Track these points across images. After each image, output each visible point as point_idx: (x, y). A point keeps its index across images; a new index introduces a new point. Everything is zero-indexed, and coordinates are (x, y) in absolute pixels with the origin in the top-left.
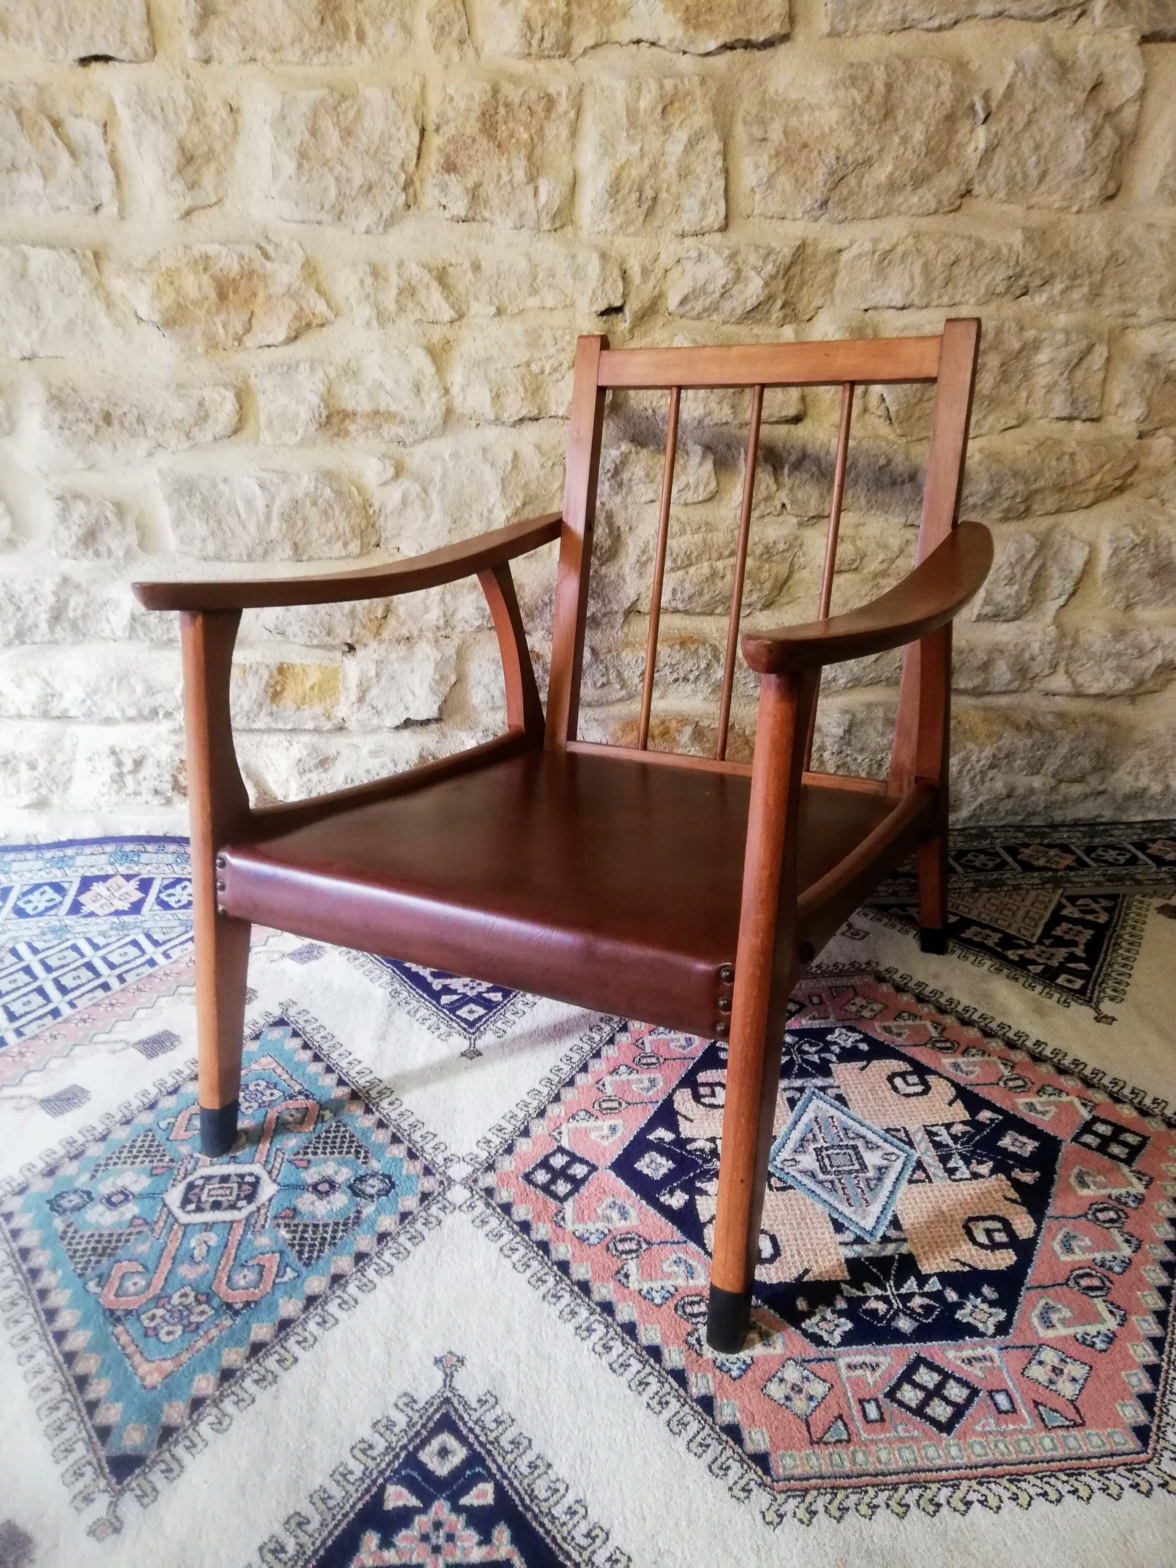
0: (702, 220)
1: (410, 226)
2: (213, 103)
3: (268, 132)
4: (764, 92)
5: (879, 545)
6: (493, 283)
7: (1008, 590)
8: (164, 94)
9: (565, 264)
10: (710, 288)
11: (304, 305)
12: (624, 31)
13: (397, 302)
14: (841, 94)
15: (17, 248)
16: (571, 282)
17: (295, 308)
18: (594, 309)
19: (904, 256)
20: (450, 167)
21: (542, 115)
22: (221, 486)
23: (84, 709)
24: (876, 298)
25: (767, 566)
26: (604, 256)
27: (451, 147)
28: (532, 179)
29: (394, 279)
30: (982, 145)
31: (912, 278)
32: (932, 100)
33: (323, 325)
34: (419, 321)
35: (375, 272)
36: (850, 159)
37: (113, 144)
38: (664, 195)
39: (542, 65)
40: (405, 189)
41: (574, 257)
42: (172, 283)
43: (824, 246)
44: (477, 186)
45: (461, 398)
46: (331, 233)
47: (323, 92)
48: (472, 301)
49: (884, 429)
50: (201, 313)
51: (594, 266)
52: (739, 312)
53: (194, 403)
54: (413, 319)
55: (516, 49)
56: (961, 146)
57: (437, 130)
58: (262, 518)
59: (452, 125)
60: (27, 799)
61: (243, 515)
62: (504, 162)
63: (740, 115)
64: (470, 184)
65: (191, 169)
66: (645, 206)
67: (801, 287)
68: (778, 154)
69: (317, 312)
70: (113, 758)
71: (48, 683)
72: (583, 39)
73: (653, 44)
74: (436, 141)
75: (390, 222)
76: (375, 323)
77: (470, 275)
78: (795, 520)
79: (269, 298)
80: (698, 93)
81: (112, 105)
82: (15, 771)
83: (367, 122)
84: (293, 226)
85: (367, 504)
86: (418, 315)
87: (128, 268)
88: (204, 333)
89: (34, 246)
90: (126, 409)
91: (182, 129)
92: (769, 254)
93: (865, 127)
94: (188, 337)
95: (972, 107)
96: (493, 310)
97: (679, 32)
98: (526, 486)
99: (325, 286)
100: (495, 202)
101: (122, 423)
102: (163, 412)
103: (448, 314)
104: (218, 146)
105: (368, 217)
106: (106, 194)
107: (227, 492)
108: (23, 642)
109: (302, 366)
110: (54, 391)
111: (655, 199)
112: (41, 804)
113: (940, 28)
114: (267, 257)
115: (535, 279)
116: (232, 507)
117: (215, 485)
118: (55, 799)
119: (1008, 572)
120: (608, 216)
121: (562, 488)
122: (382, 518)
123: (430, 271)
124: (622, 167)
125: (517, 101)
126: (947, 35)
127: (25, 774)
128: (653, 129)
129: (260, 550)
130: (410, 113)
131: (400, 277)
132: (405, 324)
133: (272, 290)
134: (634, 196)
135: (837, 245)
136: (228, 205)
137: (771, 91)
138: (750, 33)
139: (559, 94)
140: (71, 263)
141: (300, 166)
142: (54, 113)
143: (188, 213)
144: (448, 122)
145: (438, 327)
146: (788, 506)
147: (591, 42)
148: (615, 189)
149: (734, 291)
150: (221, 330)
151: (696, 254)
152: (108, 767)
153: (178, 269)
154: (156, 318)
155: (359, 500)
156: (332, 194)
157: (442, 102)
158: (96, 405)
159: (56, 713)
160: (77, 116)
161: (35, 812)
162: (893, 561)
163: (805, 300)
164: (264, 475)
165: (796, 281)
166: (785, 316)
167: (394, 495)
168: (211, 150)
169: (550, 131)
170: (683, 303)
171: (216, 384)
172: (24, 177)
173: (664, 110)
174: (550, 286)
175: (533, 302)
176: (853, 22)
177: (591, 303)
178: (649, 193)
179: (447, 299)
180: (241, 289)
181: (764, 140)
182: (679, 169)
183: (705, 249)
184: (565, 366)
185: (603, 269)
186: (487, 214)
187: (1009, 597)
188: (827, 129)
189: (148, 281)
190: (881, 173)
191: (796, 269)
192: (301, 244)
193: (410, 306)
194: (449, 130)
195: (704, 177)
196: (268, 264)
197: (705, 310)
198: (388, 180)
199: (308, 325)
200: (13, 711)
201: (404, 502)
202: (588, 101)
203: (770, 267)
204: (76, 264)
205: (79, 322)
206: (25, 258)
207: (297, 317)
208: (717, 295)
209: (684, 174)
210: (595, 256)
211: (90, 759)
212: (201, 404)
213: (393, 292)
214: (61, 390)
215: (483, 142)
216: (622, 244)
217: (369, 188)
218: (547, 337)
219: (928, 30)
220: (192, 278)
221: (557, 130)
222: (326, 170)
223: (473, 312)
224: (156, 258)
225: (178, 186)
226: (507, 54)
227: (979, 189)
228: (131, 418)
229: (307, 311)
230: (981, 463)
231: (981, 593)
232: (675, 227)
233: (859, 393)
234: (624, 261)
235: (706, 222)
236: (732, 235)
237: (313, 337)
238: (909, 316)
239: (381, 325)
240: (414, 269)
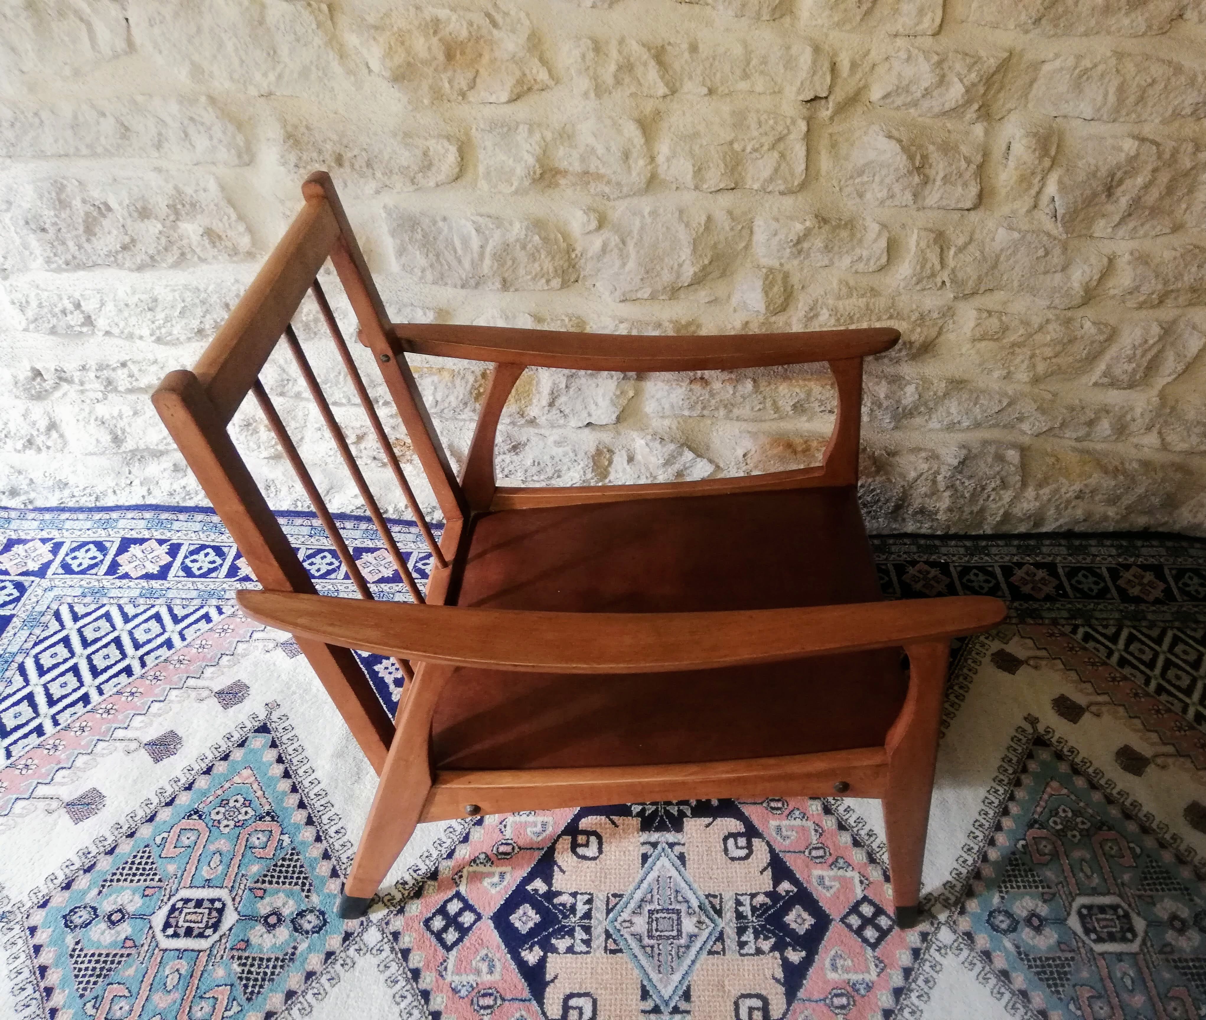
0: (917, 24)
1: (634, 4)
5: (1022, 322)
6: (707, 65)
7: (1126, 366)
9: (779, 54)
10: (913, 88)
11: (527, 72)
13: (615, 77)
16: (782, 71)
17: (518, 74)
18: (801, 97)
19: (1103, 75)
24: (1068, 108)
25: (916, 329)
26: (817, 50)
29: (614, 54)
31: (1106, 95)
33: (542, 90)
34: (633, 95)
35: (597, 47)
41: (788, 48)
42: (403, 43)
43: (1029, 56)
45: (665, 167)
46: (560, 7)
48: (686, 79)
49: (1048, 225)
50: (429, 71)
51: (806, 58)
52: (936, 110)
53: (419, 153)
54: (628, 93)
58: (477, 255)
60: (266, 453)
61: (460, 252)
66: (864, 8)
67: (999, 91)
69: (538, 79)
76: (592, 95)
77: (686, 55)
78: (951, 296)
79: (494, 61)
82: (256, 432)
85: (570, 249)
86: (633, 89)
87: (360, 23)
88: (431, 87)
90: (356, 152)
92: (976, 63)
94: (416, 90)
96: (705, 91)
98: (715, 246)
99: (548, 56)
101: (352, 166)
102: (391, 158)
103: (662, 90)
107: (445, 230)
109: (521, 127)
110: (289, 129)
112: (277, 457)
114: (495, 25)
115: (748, 64)
116: (449, 242)
117: (434, 222)
119: (1130, 352)
120: (827, 12)
122: (582, 261)
123: (649, 50)
127: (263, 434)
129: (472, 282)
131: (620, 52)
132: (619, 95)
133: (497, 54)
135: (1042, 57)
140: (307, 16)
145: (651, 101)
149: (935, 93)
150: (447, 85)
151: (905, 56)
153: (409, 31)
154: (389, 72)
155: (563, 246)
158: (329, 146)
159: (291, 394)
161: (272, 462)
162: (1031, 335)
163: (1001, 102)
164: (480, 219)
165: (996, 86)
166: (977, 118)
167: (597, 242)
170: (885, 97)
171: (439, 136)
174: (762, 72)
175: (743, 85)
177: (799, 93)
179: (662, 78)
180: (468, 51)
183: (915, 52)
184: (766, 148)
185: (814, 62)
187: (1126, 372)
189: (381, 40)
191: (999, 77)
192: (528, 16)
193: (627, 80)
196: (495, 32)
197: (904, 105)
199: (530, 89)
201: (604, 250)
203: (973, 75)
204: (312, 18)
205: (314, 68)
206: (263, 7)
207: (520, 82)
208: (919, 94)
210: (809, 50)
211: (319, 429)
212: (425, 154)
213: (613, 68)
214: (296, 127)
216: (836, 37)
218: (752, 119)
220: (422, 40)
223: (685, 89)
224: (388, 15)
228: (360, 162)
229: (529, 77)
230: (1129, 263)
231: (1102, 366)
232: (890, 28)
233: (1033, 192)
234: (835, 54)
235: (920, 28)
236: (942, 38)
237: (533, 98)
238: (1095, 128)
239: (598, 96)
240: (634, 46)
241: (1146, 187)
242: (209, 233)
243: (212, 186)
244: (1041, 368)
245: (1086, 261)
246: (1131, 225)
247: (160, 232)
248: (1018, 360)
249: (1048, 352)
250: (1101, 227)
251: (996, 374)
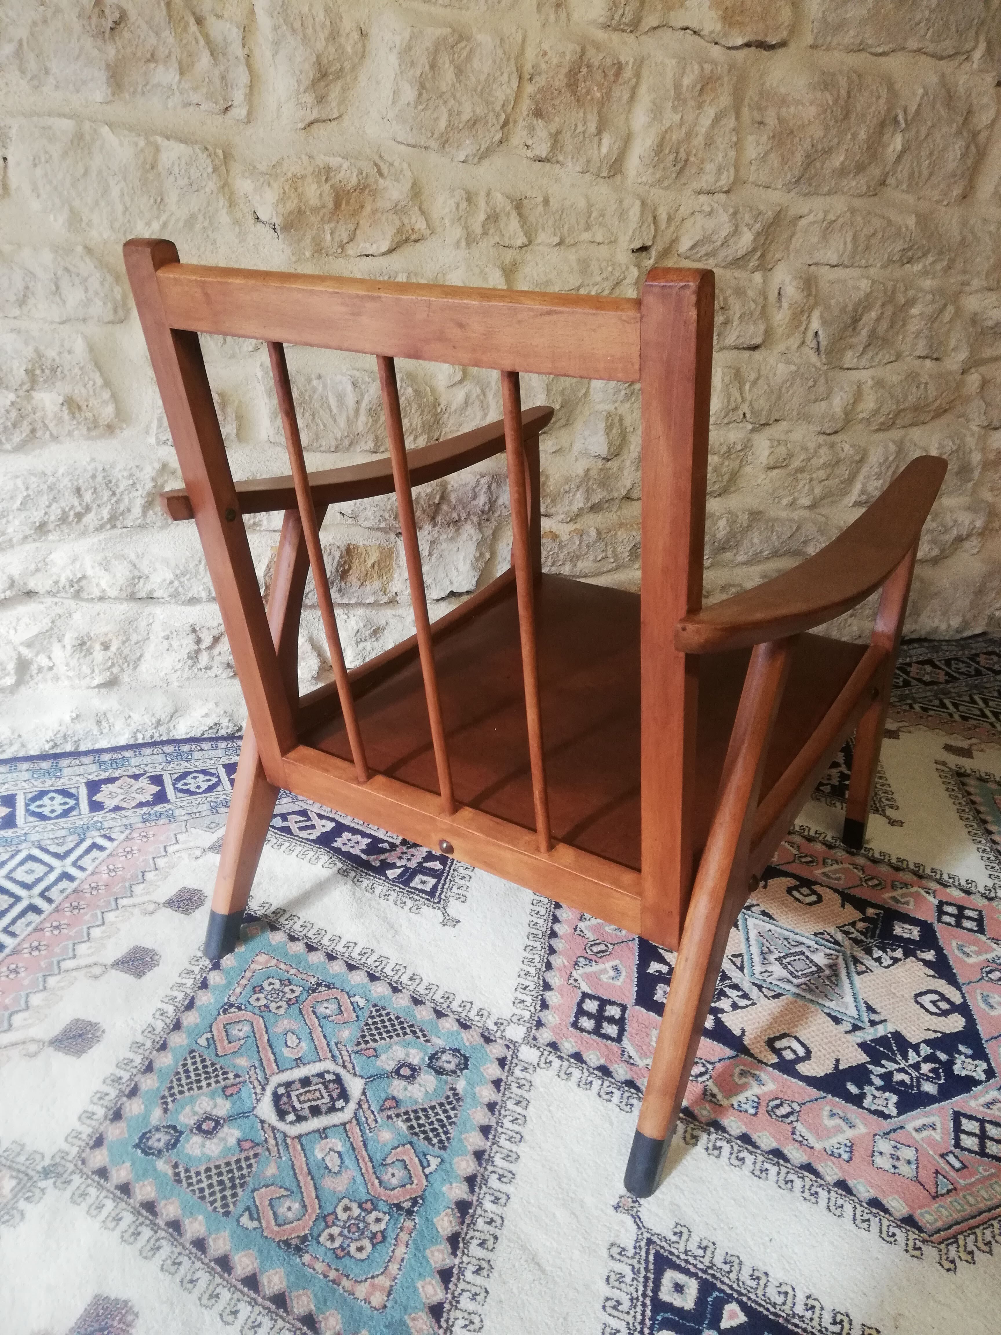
0: (716, 182)
1: (497, 161)
2: (347, 25)
3: (393, 58)
4: (763, 84)
5: (802, 448)
6: (557, 217)
7: (876, 483)
8: (305, 9)
9: (614, 207)
10: (715, 237)
11: (406, 221)
12: (679, 18)
13: (483, 226)
14: (819, 94)
15: (152, 139)
16: (617, 222)
17: (398, 223)
18: (632, 246)
19: (842, 226)
20: (538, 113)
21: (612, 78)
22: (315, 382)
23: (171, 590)
24: (820, 256)
25: (727, 463)
26: (644, 204)
27: (539, 96)
28: (599, 133)
29: (483, 205)
30: (899, 148)
31: (845, 243)
32: (873, 109)
33: (417, 241)
34: (497, 245)
35: (469, 198)
36: (820, 147)
37: (250, 50)
38: (692, 159)
39: (615, 36)
40: (502, 127)
41: (621, 202)
42: (296, 189)
43: (792, 212)
44: (558, 133)
46: (433, 158)
47: (446, 31)
48: (540, 231)
49: (814, 358)
50: (314, 219)
51: (635, 212)
52: (730, 258)
54: (493, 242)
55: (601, 20)
56: (885, 146)
57: (531, 79)
58: (351, 413)
59: (544, 76)
60: (98, 680)
61: (335, 410)
62: (581, 114)
63: (747, 101)
64: (553, 131)
65: (322, 84)
66: (679, 166)
67: (772, 242)
68: (774, 137)
69: (417, 228)
70: (193, 636)
71: (135, 566)
72: (651, 20)
73: (695, 32)
74: (529, 89)
75: (484, 155)
76: (463, 244)
77: (540, 208)
78: (750, 427)
79: (374, 212)
80: (726, 79)
81: (252, 12)
82: (89, 652)
83: (476, 64)
84: (402, 147)
85: (436, 403)
86: (497, 239)
87: (252, 171)
88: (313, 239)
89: (168, 138)
91: (320, 45)
92: (759, 215)
93: (832, 123)
94: (299, 241)
95: (896, 117)
96: (557, 240)
97: (718, 27)
98: (563, 392)
99: (425, 206)
100: (569, 148)
103: (521, 240)
104: (347, 66)
105: (468, 148)
106: (238, 96)
107: (320, 389)
108: (114, 527)
111: (686, 161)
112: (112, 683)
113: (883, 54)
114: (381, 174)
115: (590, 216)
116: (324, 400)
117: (309, 381)
118: (125, 678)
119: (877, 470)
120: (651, 170)
121: (586, 394)
122: (446, 416)
123: (511, 201)
124: (666, 131)
125: (597, 64)
126: (884, 59)
127: (99, 655)
128: (691, 103)
129: (347, 442)
130: (513, 61)
131: (488, 204)
132: (485, 245)
133: (379, 204)
134: (672, 157)
135: (800, 212)
136: (346, 121)
137: (768, 84)
138: (766, 35)
139: (627, 63)
140: (203, 160)
141: (420, 94)
142: (197, 10)
143: (311, 124)
144: (540, 74)
145: (510, 251)
146: (748, 416)
147: (655, 24)
148: (659, 149)
149: (731, 242)
150: (328, 237)
151: (708, 209)
152: (188, 643)
153: (303, 177)
154: (277, 221)
155: (431, 399)
156: (443, 124)
157: (537, 56)
159: (143, 594)
160: (219, 17)
161: (103, 691)
162: (809, 459)
163: (772, 253)
164: (357, 374)
165: (771, 236)
166: (758, 265)
167: (460, 395)
168: (342, 69)
169: (616, 94)
170: (693, 247)
172: (161, 68)
173: (702, 89)
174: (600, 224)
175: (586, 236)
176: (829, 39)
177: (631, 242)
178: (683, 155)
179: (522, 227)
180: (353, 201)
181: (761, 123)
182: (706, 139)
183: (715, 205)
185: (642, 214)
186: (561, 158)
187: (876, 488)
188: (806, 122)
189: (275, 185)
190: (837, 160)
191: (773, 228)
192: (409, 165)
193: (492, 231)
194: (541, 81)
195: (721, 147)
196: (381, 181)
197: (706, 255)
198: (491, 118)
199: (407, 240)
200: (96, 593)
201: (467, 402)
202: (645, 73)
203: (758, 225)
204: (209, 161)
205: (200, 217)
206: (157, 149)
207: (400, 231)
208: (719, 243)
209: (709, 143)
210: (638, 203)
211: (167, 638)
213: (482, 217)
215: (567, 96)
216: (656, 194)
217: (474, 123)
218: (594, 266)
219: (872, 54)
220: (314, 186)
221: (621, 93)
222: (441, 102)
223: (539, 240)
224: (279, 163)
225: (309, 98)
226: (593, 22)
227: (891, 181)
229: (408, 227)
230: (872, 387)
231: (858, 487)
232: (696, 185)
233: (802, 328)
234: (655, 209)
235: (719, 184)
236: (733, 196)
237: (408, 251)
238: (839, 273)
239: (468, 245)
240: (499, 197)
241: (879, 319)
242: (71, 404)
243: (79, 346)
244: (818, 491)
245: (842, 389)
246: (870, 354)
247: (12, 403)
248: (800, 486)
249: (822, 474)
250: (849, 358)
251: (785, 501)
